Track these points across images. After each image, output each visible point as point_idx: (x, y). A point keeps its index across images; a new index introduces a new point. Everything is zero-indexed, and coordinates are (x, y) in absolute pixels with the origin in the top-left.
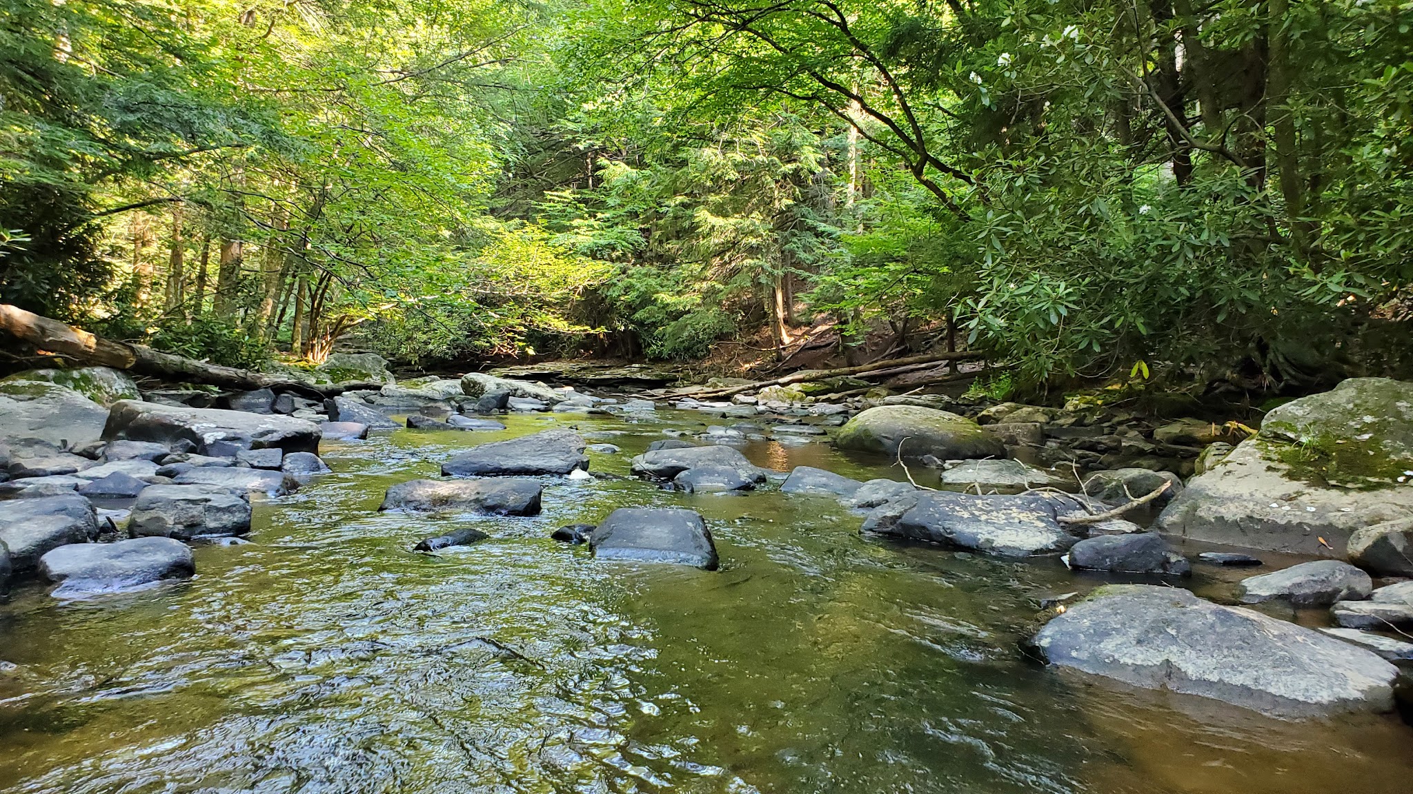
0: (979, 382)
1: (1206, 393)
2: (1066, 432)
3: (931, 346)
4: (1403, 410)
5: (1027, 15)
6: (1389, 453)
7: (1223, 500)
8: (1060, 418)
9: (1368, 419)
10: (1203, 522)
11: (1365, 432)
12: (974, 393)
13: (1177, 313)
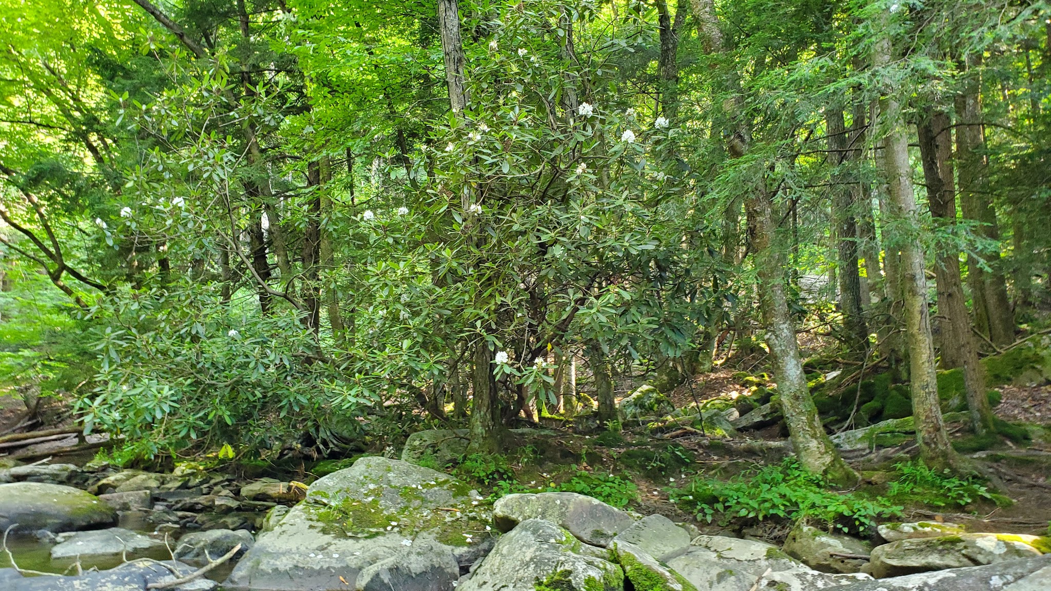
0: (104, 452)
1: (278, 458)
2: (172, 495)
3: (63, 420)
4: (391, 479)
5: (147, 182)
6: (383, 510)
7: (277, 555)
8: (168, 482)
9: (372, 486)
10: (263, 574)
11: (370, 496)
12: (98, 461)
13: (255, 407)
